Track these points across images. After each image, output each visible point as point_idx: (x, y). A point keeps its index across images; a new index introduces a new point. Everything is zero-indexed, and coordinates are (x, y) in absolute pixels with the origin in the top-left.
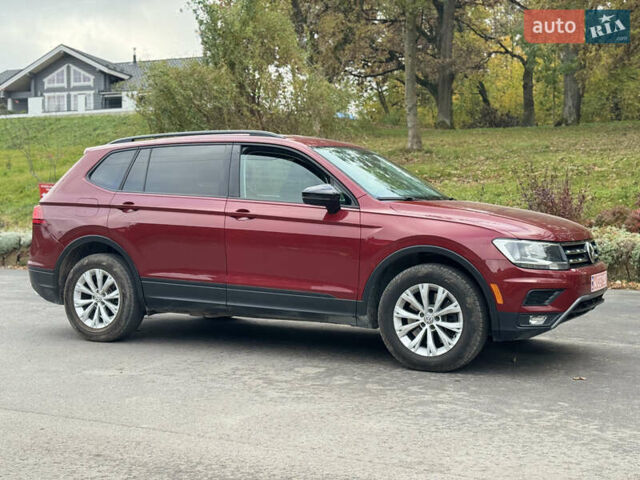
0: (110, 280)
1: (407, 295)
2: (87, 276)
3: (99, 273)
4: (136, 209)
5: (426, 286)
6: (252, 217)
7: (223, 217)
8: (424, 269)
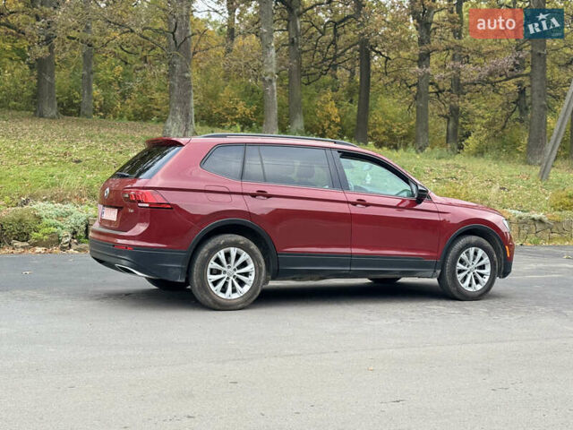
0: (245, 256)
1: (463, 256)
2: (221, 254)
3: (233, 251)
4: (269, 196)
5: (473, 248)
6: (368, 205)
7: (346, 205)
8: (474, 239)
